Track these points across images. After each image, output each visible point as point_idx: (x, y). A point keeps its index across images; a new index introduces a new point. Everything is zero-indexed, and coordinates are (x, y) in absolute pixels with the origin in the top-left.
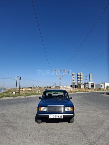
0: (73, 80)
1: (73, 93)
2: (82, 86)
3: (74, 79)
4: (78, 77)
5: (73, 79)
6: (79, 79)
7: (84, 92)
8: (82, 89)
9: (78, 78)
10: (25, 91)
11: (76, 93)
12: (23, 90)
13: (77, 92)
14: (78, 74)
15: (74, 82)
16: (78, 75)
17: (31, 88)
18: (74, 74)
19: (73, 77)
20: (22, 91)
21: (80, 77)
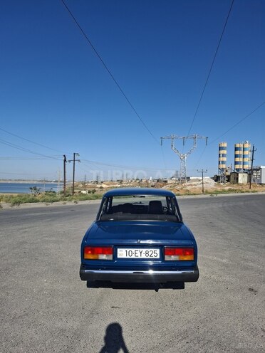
0: (223, 162)
1: (208, 196)
2: (243, 178)
3: (225, 159)
4: (238, 152)
5: (222, 159)
6: (238, 159)
7: (243, 194)
8: (242, 185)
9: (236, 156)
10: (106, 189)
11: (219, 195)
12: (104, 186)
13: (224, 192)
14: (238, 146)
15: (224, 166)
16: (236, 149)
17: (121, 182)
18: (225, 145)
19: (223, 155)
20: (101, 188)
21: (242, 152)
